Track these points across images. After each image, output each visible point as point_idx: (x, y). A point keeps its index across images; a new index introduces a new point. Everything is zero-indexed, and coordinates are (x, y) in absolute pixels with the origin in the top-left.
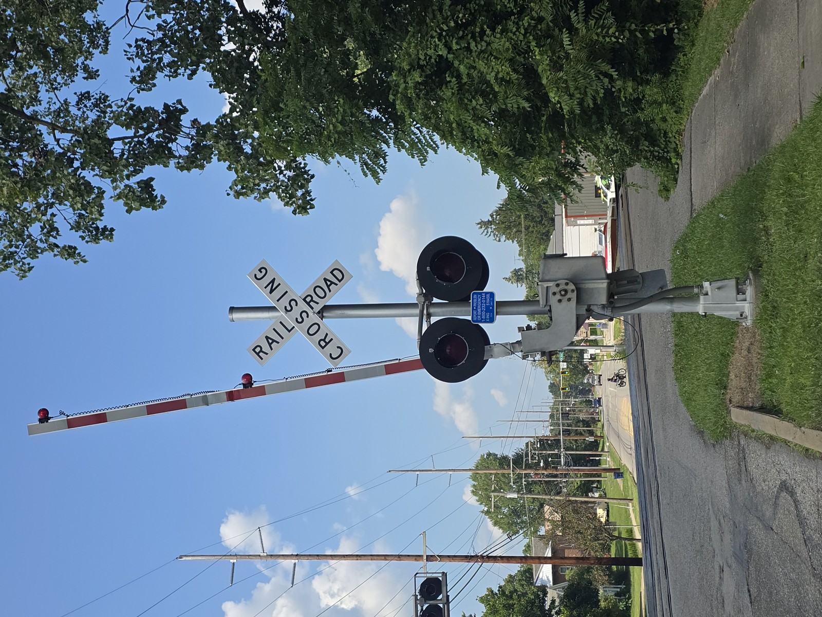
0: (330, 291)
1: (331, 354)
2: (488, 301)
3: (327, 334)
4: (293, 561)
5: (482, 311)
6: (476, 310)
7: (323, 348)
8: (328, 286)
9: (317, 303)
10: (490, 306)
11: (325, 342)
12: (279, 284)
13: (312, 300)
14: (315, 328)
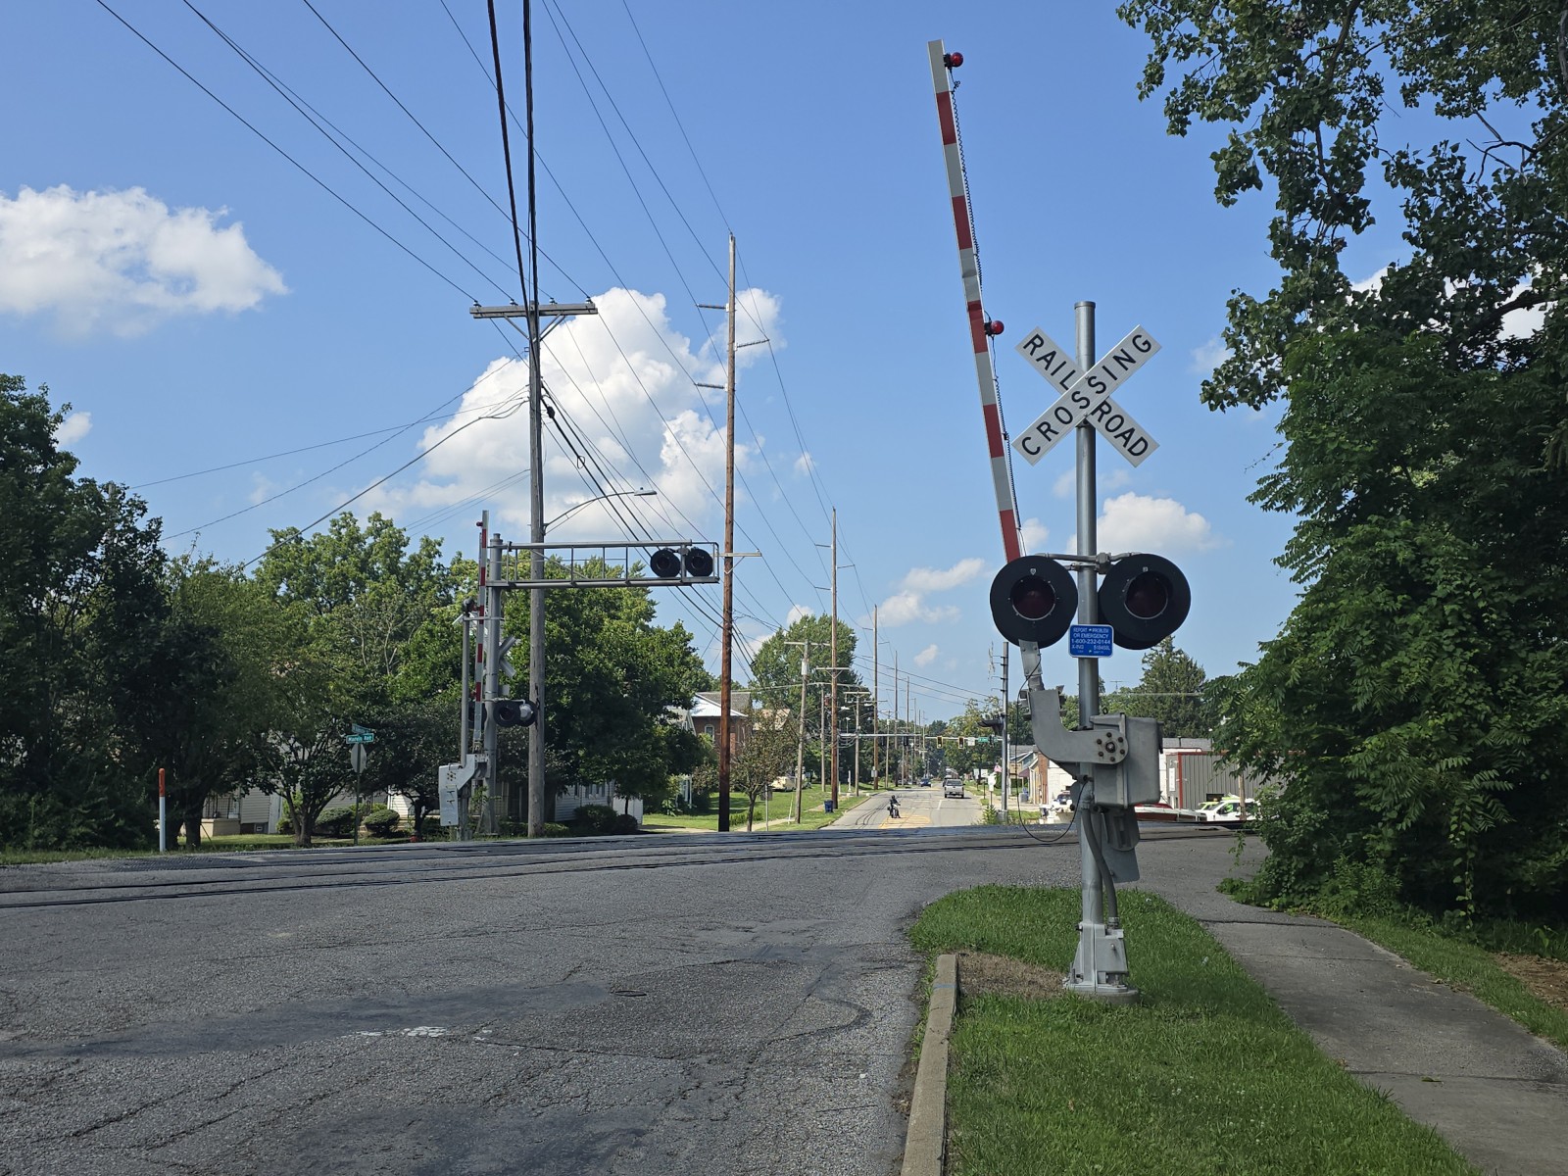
0: (1116, 437)
1: (1029, 438)
2: (1100, 648)
3: (1056, 433)
4: (726, 386)
5: (1086, 639)
6: (1088, 632)
7: (1039, 428)
8: (1122, 435)
9: (1099, 420)
10: (1093, 651)
11: (1046, 431)
12: (1126, 369)
13: (1103, 413)
14: (1066, 418)
